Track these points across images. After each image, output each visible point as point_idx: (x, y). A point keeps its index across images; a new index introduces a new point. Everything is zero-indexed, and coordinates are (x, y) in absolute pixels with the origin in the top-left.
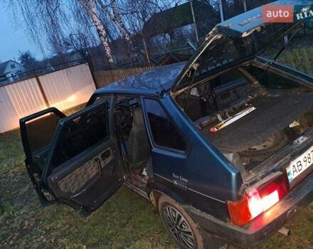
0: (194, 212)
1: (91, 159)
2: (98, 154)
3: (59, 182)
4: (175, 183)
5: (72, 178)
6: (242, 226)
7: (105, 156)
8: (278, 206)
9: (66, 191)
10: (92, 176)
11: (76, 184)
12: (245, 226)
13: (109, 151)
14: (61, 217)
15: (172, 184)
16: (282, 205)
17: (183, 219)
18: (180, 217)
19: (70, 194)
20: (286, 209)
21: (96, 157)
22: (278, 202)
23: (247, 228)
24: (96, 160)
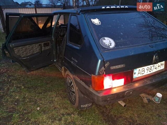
0: (77, 80)
1: (37, 43)
2: (42, 42)
3: (14, 49)
4: (72, 62)
5: (23, 49)
6: (97, 91)
7: (46, 45)
8: (122, 88)
9: (18, 54)
10: (35, 52)
11: (24, 53)
12: (99, 92)
13: (49, 43)
14: (19, 72)
15: (71, 63)
16: (124, 88)
17: (73, 84)
18: (71, 83)
19: (20, 56)
20: (125, 90)
21: (40, 43)
22: (123, 86)
23: (99, 93)
24: (40, 45)
